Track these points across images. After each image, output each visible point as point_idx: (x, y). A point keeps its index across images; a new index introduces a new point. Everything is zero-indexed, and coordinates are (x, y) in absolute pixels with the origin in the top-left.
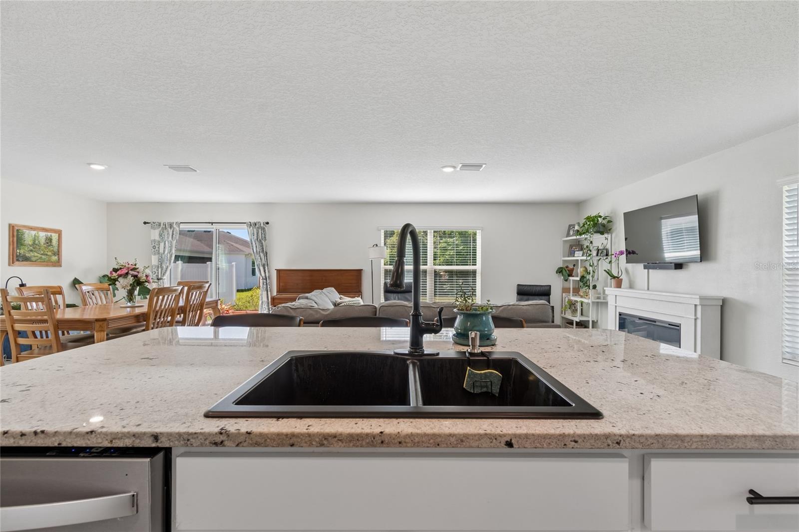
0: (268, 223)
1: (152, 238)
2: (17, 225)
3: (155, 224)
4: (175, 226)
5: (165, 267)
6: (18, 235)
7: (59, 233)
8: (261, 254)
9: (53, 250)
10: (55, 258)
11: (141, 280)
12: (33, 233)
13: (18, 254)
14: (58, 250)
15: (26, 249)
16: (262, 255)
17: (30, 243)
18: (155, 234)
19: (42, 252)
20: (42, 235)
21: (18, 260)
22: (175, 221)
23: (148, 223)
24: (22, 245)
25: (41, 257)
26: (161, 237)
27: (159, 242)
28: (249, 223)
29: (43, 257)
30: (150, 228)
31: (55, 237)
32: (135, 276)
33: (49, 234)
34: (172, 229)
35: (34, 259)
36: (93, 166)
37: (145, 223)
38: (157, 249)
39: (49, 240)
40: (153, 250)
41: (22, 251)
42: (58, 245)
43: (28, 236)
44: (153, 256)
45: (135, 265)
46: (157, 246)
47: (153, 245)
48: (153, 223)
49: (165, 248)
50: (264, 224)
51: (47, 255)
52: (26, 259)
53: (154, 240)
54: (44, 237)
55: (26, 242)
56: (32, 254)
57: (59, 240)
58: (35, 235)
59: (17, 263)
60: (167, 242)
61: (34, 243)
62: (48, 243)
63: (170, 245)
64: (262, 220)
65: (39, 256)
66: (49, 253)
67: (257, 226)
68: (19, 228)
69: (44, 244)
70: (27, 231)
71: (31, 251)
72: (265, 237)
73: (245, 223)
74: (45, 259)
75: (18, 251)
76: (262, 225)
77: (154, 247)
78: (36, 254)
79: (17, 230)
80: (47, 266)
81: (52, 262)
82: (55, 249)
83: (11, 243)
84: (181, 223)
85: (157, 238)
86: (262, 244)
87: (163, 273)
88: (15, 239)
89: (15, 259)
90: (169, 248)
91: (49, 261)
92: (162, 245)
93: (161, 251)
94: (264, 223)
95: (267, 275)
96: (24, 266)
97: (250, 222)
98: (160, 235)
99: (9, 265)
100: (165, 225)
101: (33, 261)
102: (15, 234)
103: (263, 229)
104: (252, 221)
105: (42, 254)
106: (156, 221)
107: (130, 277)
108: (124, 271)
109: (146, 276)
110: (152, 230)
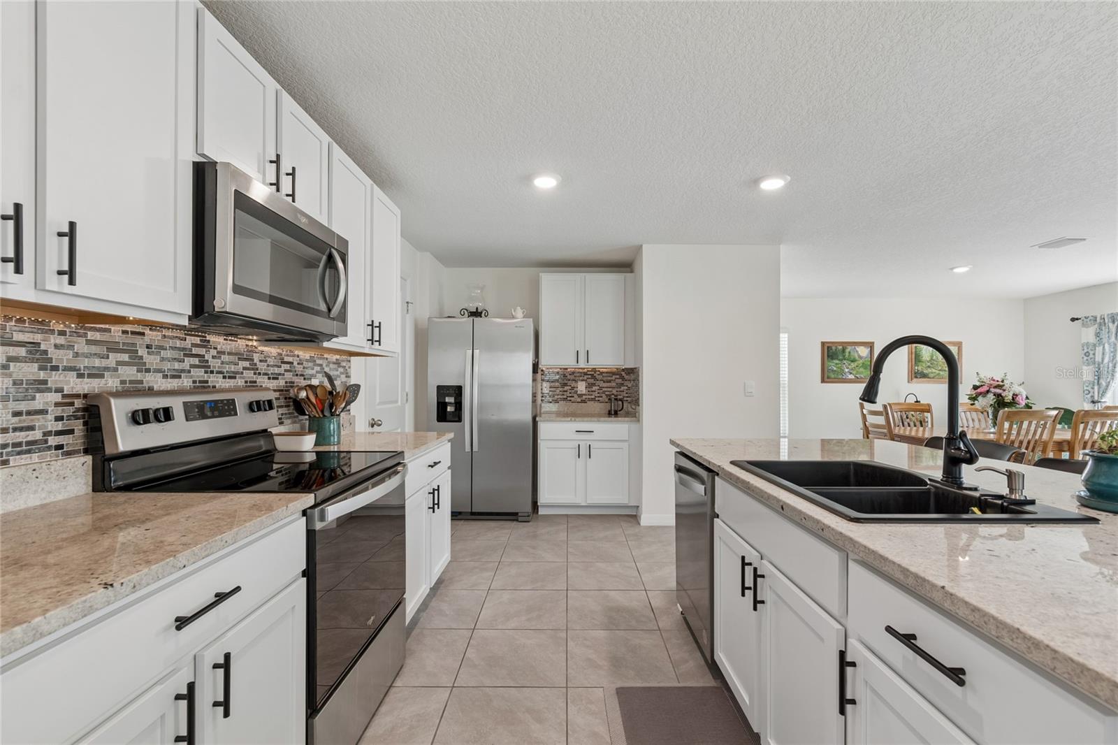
1: (1084, 340)
3: (1088, 320)
5: (1104, 384)
6: (916, 352)
7: (960, 345)
11: (1006, 401)
13: (916, 371)
15: (924, 365)
17: (928, 359)
18: (1089, 335)
19: (940, 368)
21: (916, 377)
23: (1077, 319)
24: (920, 361)
25: (939, 374)
26: (1098, 338)
27: (1095, 345)
29: (941, 373)
30: (1081, 325)
32: (998, 395)
35: (931, 375)
36: (956, 270)
37: (1073, 320)
38: (1091, 356)
40: (1086, 358)
41: (920, 368)
43: (926, 352)
44: (1085, 368)
45: (1002, 381)
46: (1091, 353)
47: (1086, 351)
48: (1085, 318)
49: (1103, 354)
51: (945, 371)
52: (924, 376)
53: (1088, 344)
55: (923, 358)
56: (930, 370)
57: (959, 352)
59: (915, 380)
60: (1107, 346)
61: (932, 359)
63: (1112, 350)
65: (937, 372)
70: (925, 347)
71: (929, 367)
75: (916, 368)
77: (1087, 354)
78: (934, 370)
79: (916, 347)
80: (945, 383)
83: (910, 360)
85: (1092, 340)
87: (1100, 395)
88: (913, 356)
89: (913, 376)
90: (1112, 354)
92: (1099, 350)
93: (1098, 358)
96: (923, 382)
98: (1097, 335)
99: (908, 382)
100: (1104, 319)
101: (931, 378)
102: (913, 350)
105: (940, 370)
106: (1090, 314)
107: (991, 396)
108: (985, 389)
109: (1015, 396)
110: (1084, 329)
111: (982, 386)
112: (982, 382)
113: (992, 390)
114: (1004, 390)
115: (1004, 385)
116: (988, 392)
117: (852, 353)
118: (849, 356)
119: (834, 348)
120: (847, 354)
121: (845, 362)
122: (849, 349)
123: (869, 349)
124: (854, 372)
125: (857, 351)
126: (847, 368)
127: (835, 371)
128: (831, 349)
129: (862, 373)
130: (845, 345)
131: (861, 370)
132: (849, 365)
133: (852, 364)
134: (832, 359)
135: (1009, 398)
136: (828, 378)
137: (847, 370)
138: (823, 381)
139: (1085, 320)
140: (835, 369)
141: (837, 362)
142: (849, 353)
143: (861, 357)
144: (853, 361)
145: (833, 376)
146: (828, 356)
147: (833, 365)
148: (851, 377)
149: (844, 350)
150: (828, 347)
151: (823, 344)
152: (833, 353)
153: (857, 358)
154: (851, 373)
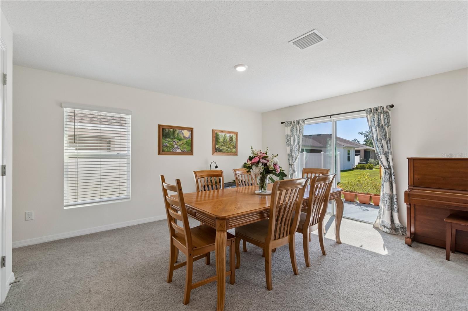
0: (392, 106)
1: (286, 134)
2: (216, 130)
3: (288, 123)
4: (301, 123)
6: (216, 136)
7: (236, 134)
8: (382, 140)
9: (233, 145)
10: (234, 150)
11: (270, 169)
12: (224, 134)
13: (216, 148)
14: (236, 145)
15: (220, 144)
16: (384, 142)
17: (222, 141)
18: (288, 131)
19: (228, 146)
20: (228, 135)
21: (216, 152)
22: (301, 119)
23: (284, 123)
24: (218, 142)
25: (227, 150)
26: (292, 132)
27: (290, 136)
28: (369, 110)
30: (285, 126)
31: (234, 136)
32: (265, 165)
33: (231, 135)
34: (300, 125)
35: (224, 151)
37: (282, 123)
38: (289, 141)
39: (231, 138)
40: (287, 142)
41: (218, 146)
42: (236, 141)
43: (221, 136)
44: (287, 147)
45: (266, 154)
46: (289, 140)
47: (287, 139)
49: (294, 140)
50: (387, 108)
51: (230, 148)
52: (220, 151)
53: (288, 135)
54: (229, 137)
55: (220, 140)
56: (223, 148)
57: (236, 138)
58: (224, 136)
59: (216, 153)
60: (296, 136)
61: (224, 141)
62: (231, 141)
63: (298, 139)
64: (385, 104)
65: (227, 148)
66: (231, 147)
67: (379, 111)
68: (217, 132)
69: (229, 141)
70: (221, 134)
71: (223, 145)
72: (388, 123)
73: (364, 110)
74: (229, 150)
75: (216, 146)
76: (385, 109)
77: (288, 141)
78: (225, 148)
79: (216, 133)
80: (230, 155)
81: (233, 152)
82: (234, 144)
83: (213, 141)
84: (305, 119)
85: (289, 133)
86: (385, 130)
87: (293, 162)
88: (215, 138)
89: (215, 151)
90: (298, 141)
91: (231, 152)
92: (292, 138)
93: (292, 143)
94: (387, 106)
95: (391, 165)
96: (219, 155)
97: (370, 108)
98: (291, 131)
99: (212, 155)
100: (295, 122)
101: (223, 152)
102: (215, 135)
103: (387, 114)
104: (372, 107)
105: (228, 148)
106: (289, 120)
107: (260, 165)
108: (257, 159)
109: (275, 165)
110: (286, 128)
111: (254, 157)
112: (255, 154)
113: (262, 161)
114: (268, 161)
115: (268, 156)
116: (259, 162)
117: (179, 135)
118: (178, 136)
119: (167, 130)
120: (176, 135)
121: (175, 140)
122: (177, 131)
123: (191, 132)
124: (181, 148)
125: (183, 133)
126: (176, 145)
127: (168, 146)
128: (166, 131)
129: (185, 148)
130: (175, 128)
131: (185, 146)
132: (178, 142)
133: (180, 142)
134: (166, 138)
135: (271, 167)
136: (163, 151)
137: (176, 146)
138: (159, 154)
139: (287, 123)
140: (168, 145)
141: (169, 140)
142: (178, 134)
143: (185, 137)
144: (180, 140)
145: (166, 150)
146: (163, 136)
147: (166, 142)
148: (179, 151)
149: (174, 132)
150: (163, 129)
151: (159, 126)
152: (166, 133)
153: (183, 137)
154: (179, 148)
